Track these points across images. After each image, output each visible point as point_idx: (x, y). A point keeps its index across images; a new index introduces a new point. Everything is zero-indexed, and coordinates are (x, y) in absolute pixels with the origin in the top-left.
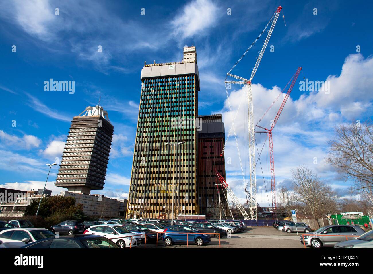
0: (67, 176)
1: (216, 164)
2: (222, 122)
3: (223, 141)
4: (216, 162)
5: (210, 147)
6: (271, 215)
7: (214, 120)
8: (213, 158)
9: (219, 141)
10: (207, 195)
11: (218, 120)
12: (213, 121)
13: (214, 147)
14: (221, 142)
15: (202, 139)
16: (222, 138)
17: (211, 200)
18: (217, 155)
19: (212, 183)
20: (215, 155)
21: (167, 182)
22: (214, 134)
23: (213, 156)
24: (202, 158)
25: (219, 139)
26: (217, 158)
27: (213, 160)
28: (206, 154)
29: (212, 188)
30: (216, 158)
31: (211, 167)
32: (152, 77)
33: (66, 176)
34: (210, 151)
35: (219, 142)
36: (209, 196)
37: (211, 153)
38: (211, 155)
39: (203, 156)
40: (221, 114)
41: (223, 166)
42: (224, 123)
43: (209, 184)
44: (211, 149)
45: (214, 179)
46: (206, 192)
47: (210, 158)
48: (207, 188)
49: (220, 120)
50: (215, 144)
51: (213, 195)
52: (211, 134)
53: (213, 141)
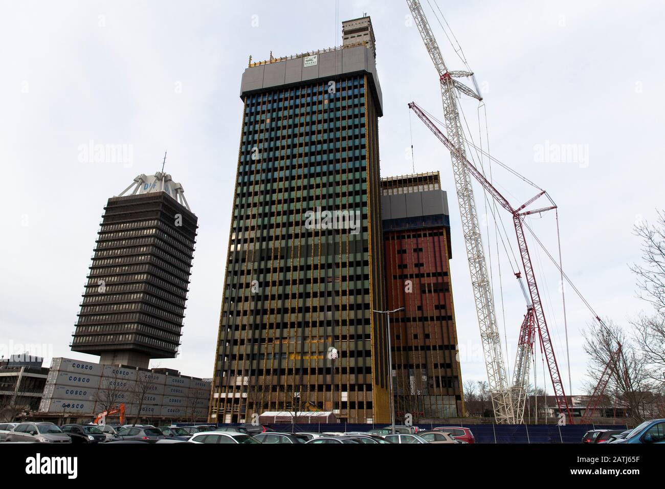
0: (96, 329)
1: (430, 291)
2: (442, 189)
3: (445, 233)
4: (429, 285)
5: (415, 250)
6: (578, 413)
7: (420, 187)
8: (423, 275)
9: (436, 234)
10: (411, 366)
11: (431, 186)
12: (418, 190)
13: (423, 251)
14: (441, 237)
15: (393, 232)
16: (441, 228)
17: (420, 378)
18: (432, 270)
19: (420, 336)
20: (429, 268)
21: (303, 332)
22: (424, 218)
23: (422, 272)
24: (395, 277)
25: (435, 231)
26: (433, 276)
27: (422, 282)
28: (406, 266)
29: (423, 348)
30: (428, 275)
31: (419, 298)
32: (266, 89)
33: (93, 327)
34: (414, 261)
35: (436, 238)
36: (416, 368)
37: (416, 265)
38: (417, 269)
39: (398, 272)
40: (438, 172)
41: (446, 294)
42: (446, 192)
43: (414, 338)
44: (416, 256)
45: (425, 325)
46: (407, 358)
47: (414, 276)
48: (410, 349)
49: (436, 185)
50: (426, 242)
51: (425, 366)
52: (414, 220)
53: (420, 236)
